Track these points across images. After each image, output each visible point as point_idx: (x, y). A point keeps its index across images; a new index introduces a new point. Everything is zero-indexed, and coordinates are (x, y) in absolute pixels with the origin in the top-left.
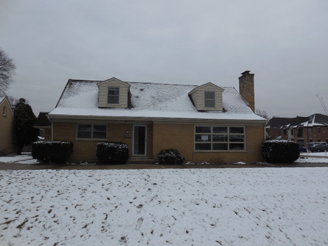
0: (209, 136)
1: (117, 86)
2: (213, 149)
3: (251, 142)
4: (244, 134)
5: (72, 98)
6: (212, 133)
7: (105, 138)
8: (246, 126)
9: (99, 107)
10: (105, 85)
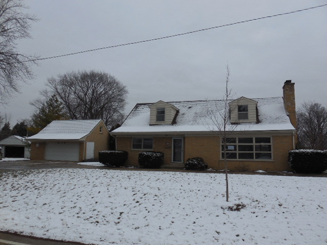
0: (235, 146)
1: (163, 107)
2: (239, 158)
3: (278, 152)
4: (271, 144)
5: (134, 118)
6: (237, 144)
7: (152, 148)
8: (273, 136)
9: (150, 125)
10: (154, 107)
